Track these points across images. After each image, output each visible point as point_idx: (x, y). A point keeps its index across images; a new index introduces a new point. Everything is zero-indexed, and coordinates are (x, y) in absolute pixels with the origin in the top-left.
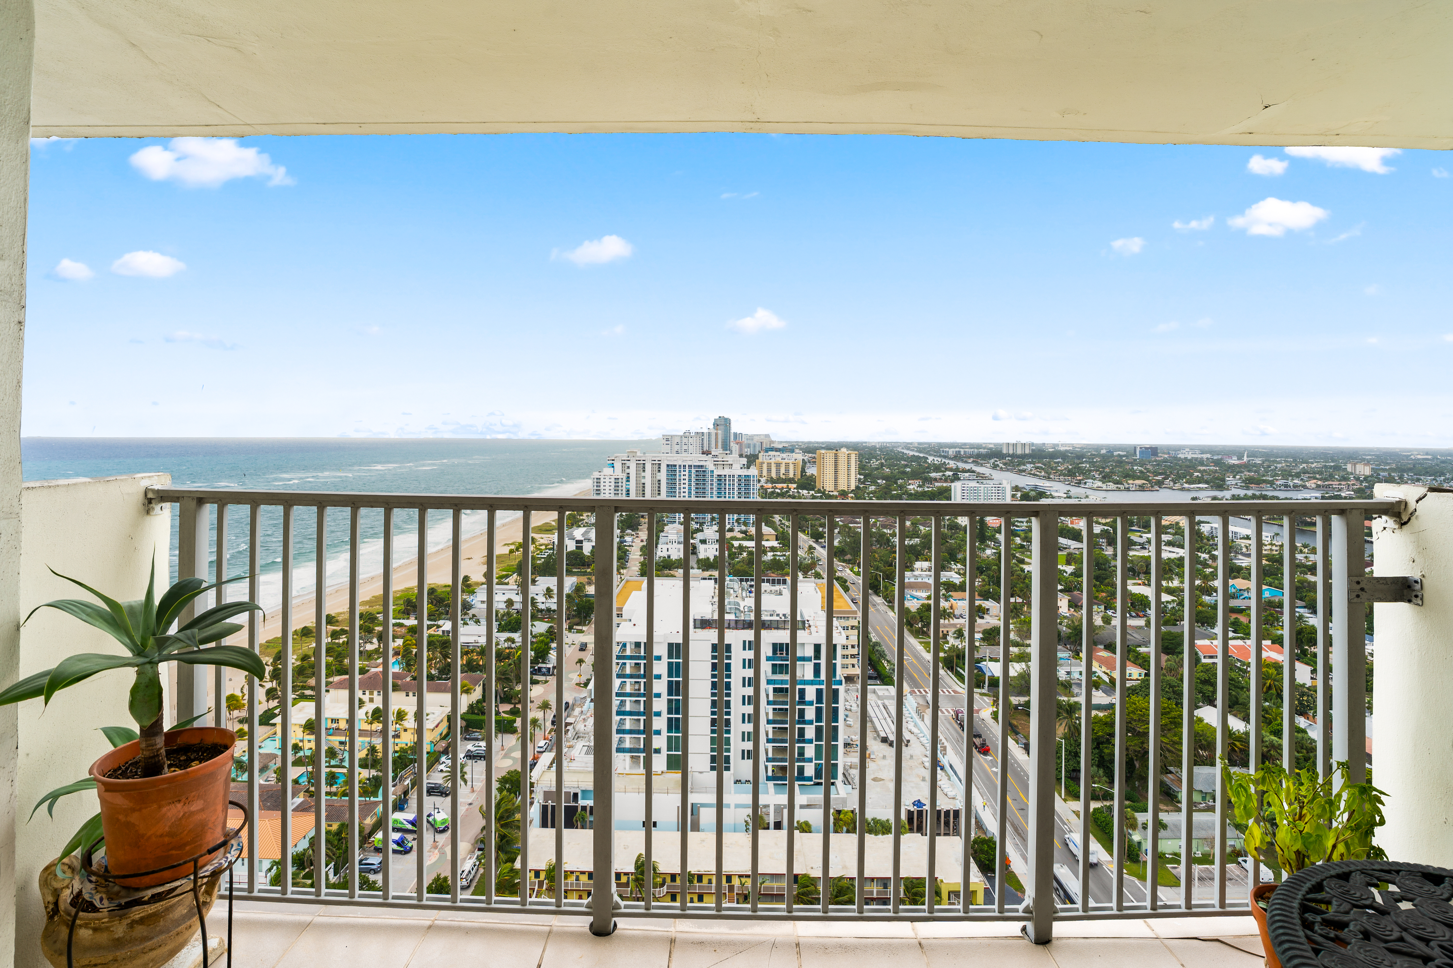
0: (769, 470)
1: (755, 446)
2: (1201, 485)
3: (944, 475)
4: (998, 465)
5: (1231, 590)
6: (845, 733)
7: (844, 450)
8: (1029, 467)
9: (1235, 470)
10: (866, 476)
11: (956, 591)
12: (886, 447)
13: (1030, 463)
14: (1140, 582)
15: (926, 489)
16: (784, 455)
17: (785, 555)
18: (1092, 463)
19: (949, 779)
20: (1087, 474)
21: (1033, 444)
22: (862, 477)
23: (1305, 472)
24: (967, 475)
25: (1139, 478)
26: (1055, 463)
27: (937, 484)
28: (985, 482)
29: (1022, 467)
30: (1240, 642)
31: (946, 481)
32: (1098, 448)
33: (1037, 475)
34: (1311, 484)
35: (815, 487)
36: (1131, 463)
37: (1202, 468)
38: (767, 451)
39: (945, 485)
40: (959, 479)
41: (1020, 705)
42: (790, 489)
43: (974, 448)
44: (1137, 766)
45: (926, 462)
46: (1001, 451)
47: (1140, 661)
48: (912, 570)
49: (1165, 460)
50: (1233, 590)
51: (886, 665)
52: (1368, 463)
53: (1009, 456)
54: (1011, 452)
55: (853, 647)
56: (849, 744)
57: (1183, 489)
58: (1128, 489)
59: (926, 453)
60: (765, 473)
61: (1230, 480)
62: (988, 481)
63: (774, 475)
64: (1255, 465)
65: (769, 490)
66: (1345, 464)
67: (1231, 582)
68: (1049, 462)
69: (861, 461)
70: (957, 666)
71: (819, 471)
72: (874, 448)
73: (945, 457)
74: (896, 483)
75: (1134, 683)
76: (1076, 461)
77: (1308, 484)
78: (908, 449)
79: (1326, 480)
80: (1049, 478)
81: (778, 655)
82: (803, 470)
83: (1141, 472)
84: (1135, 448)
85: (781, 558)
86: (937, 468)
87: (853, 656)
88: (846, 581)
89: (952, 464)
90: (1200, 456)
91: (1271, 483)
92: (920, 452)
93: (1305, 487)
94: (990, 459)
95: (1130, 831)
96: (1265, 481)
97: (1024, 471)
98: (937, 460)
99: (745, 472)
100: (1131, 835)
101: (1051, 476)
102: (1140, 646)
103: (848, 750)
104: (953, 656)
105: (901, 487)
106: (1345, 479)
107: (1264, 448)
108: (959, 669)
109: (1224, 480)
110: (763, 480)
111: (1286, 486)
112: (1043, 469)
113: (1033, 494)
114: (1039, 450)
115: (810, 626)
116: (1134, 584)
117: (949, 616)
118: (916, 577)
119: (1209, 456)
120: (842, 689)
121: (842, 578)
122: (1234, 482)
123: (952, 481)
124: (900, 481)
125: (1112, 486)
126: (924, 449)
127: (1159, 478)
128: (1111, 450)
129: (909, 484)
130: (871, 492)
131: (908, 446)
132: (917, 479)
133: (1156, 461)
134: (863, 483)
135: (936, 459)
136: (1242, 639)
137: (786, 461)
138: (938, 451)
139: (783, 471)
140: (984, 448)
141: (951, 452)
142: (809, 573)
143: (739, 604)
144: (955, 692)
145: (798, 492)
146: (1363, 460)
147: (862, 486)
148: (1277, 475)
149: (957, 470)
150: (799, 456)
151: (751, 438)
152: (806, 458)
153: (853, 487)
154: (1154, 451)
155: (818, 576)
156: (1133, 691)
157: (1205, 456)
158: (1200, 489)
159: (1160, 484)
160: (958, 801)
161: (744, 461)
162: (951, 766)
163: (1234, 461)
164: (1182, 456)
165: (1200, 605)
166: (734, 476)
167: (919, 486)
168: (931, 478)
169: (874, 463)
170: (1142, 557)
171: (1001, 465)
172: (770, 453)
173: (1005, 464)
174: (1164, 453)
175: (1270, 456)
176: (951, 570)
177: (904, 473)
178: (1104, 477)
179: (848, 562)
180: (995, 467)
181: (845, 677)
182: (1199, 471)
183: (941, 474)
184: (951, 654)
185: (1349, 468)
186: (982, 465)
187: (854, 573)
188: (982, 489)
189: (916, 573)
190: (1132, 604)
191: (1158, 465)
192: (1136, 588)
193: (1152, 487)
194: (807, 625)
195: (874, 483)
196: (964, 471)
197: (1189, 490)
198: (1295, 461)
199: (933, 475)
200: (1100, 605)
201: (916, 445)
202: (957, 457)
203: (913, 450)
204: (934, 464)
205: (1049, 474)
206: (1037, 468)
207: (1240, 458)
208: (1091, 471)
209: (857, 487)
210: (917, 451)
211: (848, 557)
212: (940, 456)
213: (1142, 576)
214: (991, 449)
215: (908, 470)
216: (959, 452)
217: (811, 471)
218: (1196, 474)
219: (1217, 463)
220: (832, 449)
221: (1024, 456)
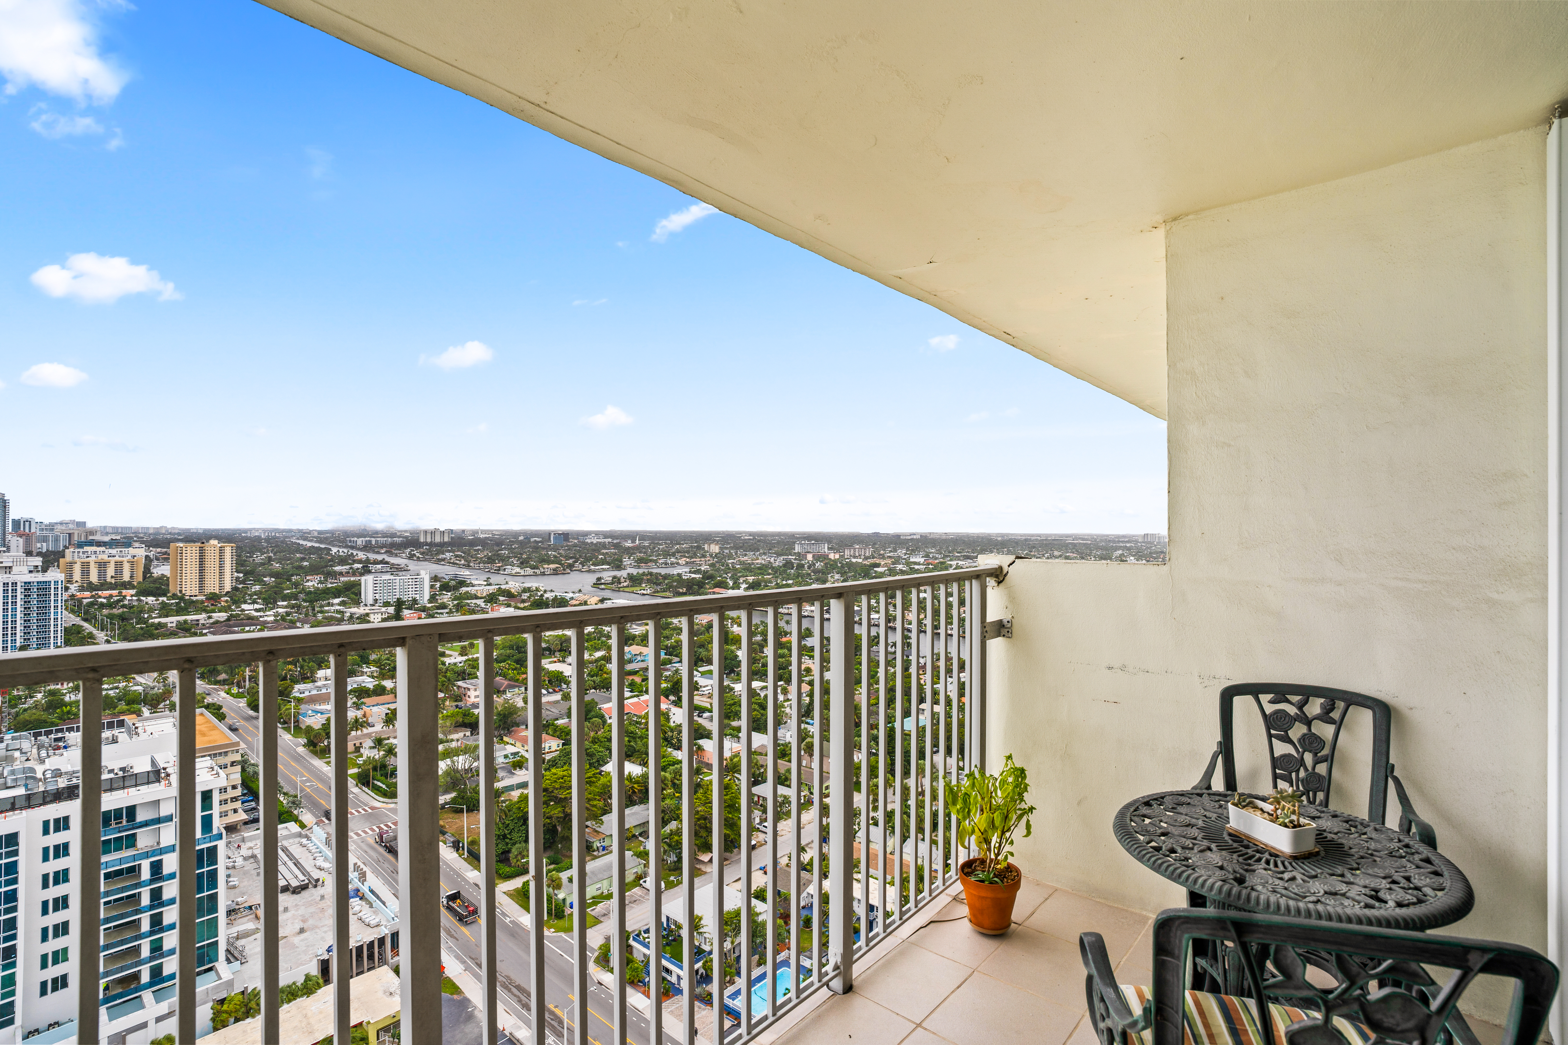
0: (85, 572)
1: (56, 539)
2: (604, 567)
3: (351, 568)
4: (414, 555)
5: (627, 657)
6: (227, 898)
7: (214, 542)
8: (448, 555)
9: (629, 551)
10: (246, 573)
11: (369, 696)
12: (275, 538)
13: (449, 551)
14: (555, 659)
15: (330, 586)
16: (113, 551)
17: (117, 688)
18: (511, 550)
19: (371, 906)
20: (505, 560)
21: (451, 531)
22: (241, 575)
23: (678, 551)
24: (379, 566)
25: (553, 562)
26: (475, 550)
27: (342, 579)
28: (400, 573)
29: (441, 556)
30: (635, 700)
31: (354, 574)
32: (516, 534)
33: (457, 564)
34: (682, 561)
35: (168, 591)
36: (546, 548)
37: (605, 551)
38: (80, 545)
39: (352, 579)
40: (369, 572)
41: (446, 803)
42: (125, 597)
43: (387, 537)
44: (560, 829)
45: (328, 554)
46: (418, 540)
47: (558, 733)
48: (314, 681)
49: (575, 545)
50: (630, 656)
51: (282, 799)
52: (717, 543)
53: (426, 544)
54: (429, 540)
55: (234, 787)
56: (234, 910)
57: (589, 571)
58: (543, 574)
59: (329, 544)
60: (77, 576)
61: (626, 561)
62: (404, 573)
63: (94, 578)
64: (644, 547)
65: (85, 601)
66: (704, 544)
67: (626, 649)
68: (469, 550)
69: (239, 556)
70: (373, 779)
71: (174, 570)
72: (259, 539)
73: (352, 548)
74: (290, 580)
75: (553, 755)
76: (496, 548)
77: (680, 562)
78: (305, 539)
79: (691, 557)
80: (469, 566)
81: (114, 826)
82: (147, 570)
83: (555, 557)
84: (550, 534)
85: (111, 692)
86: (343, 561)
87: (234, 799)
88: (220, 707)
89: (361, 555)
90: (603, 540)
91: (655, 561)
92: (321, 542)
93: (678, 564)
94: (406, 548)
95: (556, 892)
96: (651, 561)
97: (443, 560)
98: (343, 552)
99: (40, 577)
100: (556, 895)
101: (471, 564)
102: (557, 719)
103: (233, 918)
104: (369, 770)
105: (296, 585)
106: (704, 556)
107: (650, 532)
108: (376, 782)
109: (621, 561)
110: (73, 588)
111: (666, 564)
112: (463, 557)
113: (453, 583)
114: (459, 538)
115: (168, 775)
116: (551, 663)
117: (362, 726)
118: (319, 688)
119: (610, 540)
120: (221, 845)
121: (214, 704)
122: (629, 563)
123: (362, 574)
124: (294, 578)
125: (529, 571)
126: (326, 538)
127: (570, 561)
128: (528, 535)
129: (308, 581)
130: (255, 593)
131: (305, 535)
132: (317, 574)
133: (567, 546)
134: (243, 582)
135: (341, 550)
136: (638, 696)
137: (117, 558)
138: (344, 541)
139: (111, 571)
140: (399, 537)
141: (360, 541)
142: (161, 706)
143: (33, 770)
144: (372, 808)
145: (139, 600)
146: (714, 541)
147: (240, 586)
148: (659, 555)
149: (368, 561)
150: (140, 552)
151: (51, 527)
152: (151, 555)
153: (228, 587)
154: (565, 536)
155: (172, 707)
156: (554, 763)
157: (607, 540)
158: (604, 570)
159: (571, 566)
160: (383, 927)
161: (38, 561)
162: (372, 891)
163: (629, 544)
164: (589, 541)
165: (605, 673)
166: (15, 584)
167: (320, 582)
168: (335, 572)
169: (259, 558)
170: (557, 636)
171: (418, 555)
172: (86, 549)
173: (422, 554)
174: (574, 539)
175: (655, 538)
176: (363, 673)
177: (301, 567)
178: (522, 563)
179: (224, 682)
180: (411, 557)
181: (225, 828)
182: (603, 554)
183: (348, 567)
184: (366, 768)
185: (706, 547)
186: (396, 556)
187: (232, 695)
188: (397, 581)
189: (319, 684)
190: (549, 681)
191: (569, 549)
192: (550, 665)
193: (564, 570)
194: (163, 775)
195: (259, 581)
196: (376, 562)
197: (594, 572)
198: (672, 542)
199: (338, 568)
200: (520, 687)
201: (316, 534)
202: (367, 547)
203: (311, 541)
204: (339, 556)
205: (469, 562)
206: (457, 556)
207: (633, 541)
208: (509, 557)
209: (235, 589)
210: (317, 542)
211: (223, 676)
212: (347, 547)
213: (557, 654)
214: (406, 537)
215: (305, 563)
216: (370, 541)
217: (161, 570)
218: (600, 557)
219: (617, 546)
220: (194, 542)
221: (442, 545)
